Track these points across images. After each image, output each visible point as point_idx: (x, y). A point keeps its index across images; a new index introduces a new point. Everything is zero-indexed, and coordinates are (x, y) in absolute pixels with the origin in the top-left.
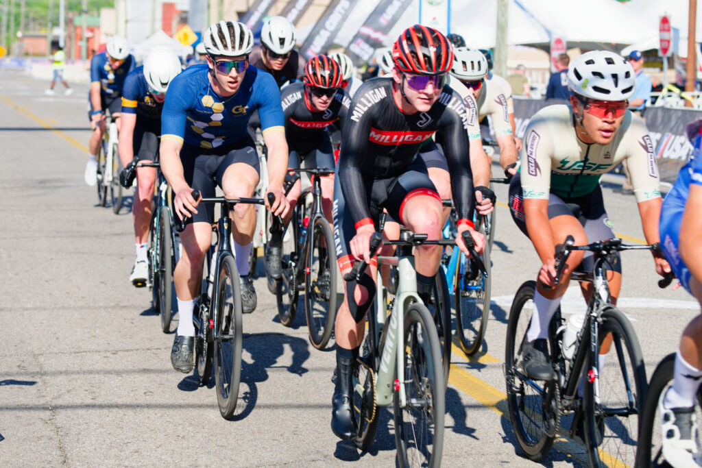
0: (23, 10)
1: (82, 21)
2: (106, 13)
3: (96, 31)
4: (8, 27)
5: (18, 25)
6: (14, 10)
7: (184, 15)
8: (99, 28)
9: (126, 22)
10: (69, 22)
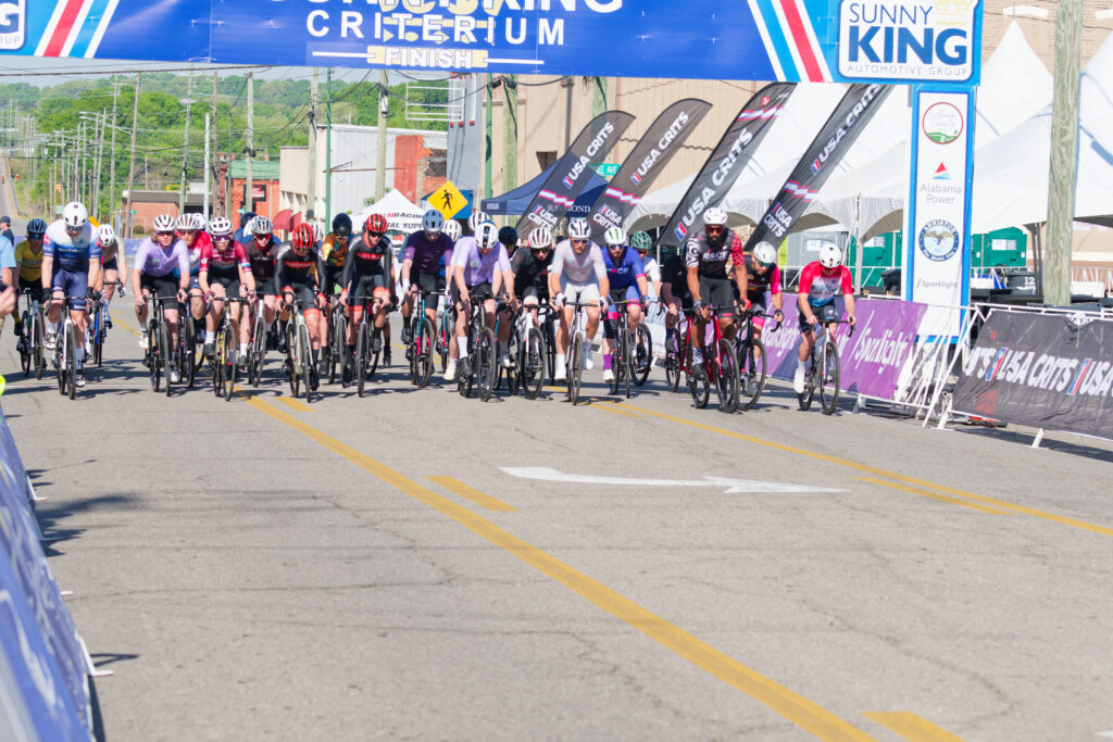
0: (132, 148)
1: (245, 169)
2: (288, 155)
3: (270, 188)
4: (105, 181)
5: (122, 176)
6: (115, 148)
7: (439, 160)
8: (277, 181)
9: (329, 171)
10: (219, 171)
